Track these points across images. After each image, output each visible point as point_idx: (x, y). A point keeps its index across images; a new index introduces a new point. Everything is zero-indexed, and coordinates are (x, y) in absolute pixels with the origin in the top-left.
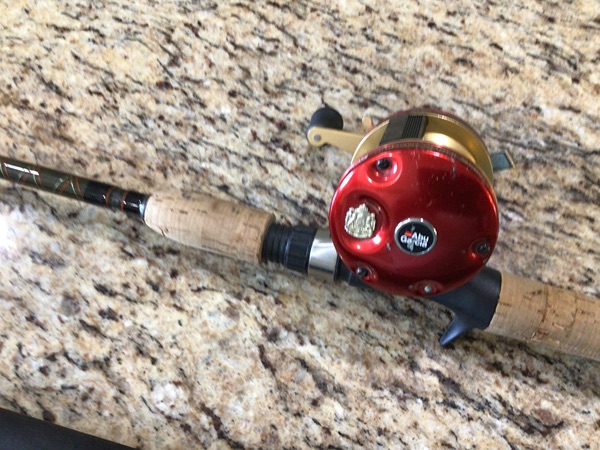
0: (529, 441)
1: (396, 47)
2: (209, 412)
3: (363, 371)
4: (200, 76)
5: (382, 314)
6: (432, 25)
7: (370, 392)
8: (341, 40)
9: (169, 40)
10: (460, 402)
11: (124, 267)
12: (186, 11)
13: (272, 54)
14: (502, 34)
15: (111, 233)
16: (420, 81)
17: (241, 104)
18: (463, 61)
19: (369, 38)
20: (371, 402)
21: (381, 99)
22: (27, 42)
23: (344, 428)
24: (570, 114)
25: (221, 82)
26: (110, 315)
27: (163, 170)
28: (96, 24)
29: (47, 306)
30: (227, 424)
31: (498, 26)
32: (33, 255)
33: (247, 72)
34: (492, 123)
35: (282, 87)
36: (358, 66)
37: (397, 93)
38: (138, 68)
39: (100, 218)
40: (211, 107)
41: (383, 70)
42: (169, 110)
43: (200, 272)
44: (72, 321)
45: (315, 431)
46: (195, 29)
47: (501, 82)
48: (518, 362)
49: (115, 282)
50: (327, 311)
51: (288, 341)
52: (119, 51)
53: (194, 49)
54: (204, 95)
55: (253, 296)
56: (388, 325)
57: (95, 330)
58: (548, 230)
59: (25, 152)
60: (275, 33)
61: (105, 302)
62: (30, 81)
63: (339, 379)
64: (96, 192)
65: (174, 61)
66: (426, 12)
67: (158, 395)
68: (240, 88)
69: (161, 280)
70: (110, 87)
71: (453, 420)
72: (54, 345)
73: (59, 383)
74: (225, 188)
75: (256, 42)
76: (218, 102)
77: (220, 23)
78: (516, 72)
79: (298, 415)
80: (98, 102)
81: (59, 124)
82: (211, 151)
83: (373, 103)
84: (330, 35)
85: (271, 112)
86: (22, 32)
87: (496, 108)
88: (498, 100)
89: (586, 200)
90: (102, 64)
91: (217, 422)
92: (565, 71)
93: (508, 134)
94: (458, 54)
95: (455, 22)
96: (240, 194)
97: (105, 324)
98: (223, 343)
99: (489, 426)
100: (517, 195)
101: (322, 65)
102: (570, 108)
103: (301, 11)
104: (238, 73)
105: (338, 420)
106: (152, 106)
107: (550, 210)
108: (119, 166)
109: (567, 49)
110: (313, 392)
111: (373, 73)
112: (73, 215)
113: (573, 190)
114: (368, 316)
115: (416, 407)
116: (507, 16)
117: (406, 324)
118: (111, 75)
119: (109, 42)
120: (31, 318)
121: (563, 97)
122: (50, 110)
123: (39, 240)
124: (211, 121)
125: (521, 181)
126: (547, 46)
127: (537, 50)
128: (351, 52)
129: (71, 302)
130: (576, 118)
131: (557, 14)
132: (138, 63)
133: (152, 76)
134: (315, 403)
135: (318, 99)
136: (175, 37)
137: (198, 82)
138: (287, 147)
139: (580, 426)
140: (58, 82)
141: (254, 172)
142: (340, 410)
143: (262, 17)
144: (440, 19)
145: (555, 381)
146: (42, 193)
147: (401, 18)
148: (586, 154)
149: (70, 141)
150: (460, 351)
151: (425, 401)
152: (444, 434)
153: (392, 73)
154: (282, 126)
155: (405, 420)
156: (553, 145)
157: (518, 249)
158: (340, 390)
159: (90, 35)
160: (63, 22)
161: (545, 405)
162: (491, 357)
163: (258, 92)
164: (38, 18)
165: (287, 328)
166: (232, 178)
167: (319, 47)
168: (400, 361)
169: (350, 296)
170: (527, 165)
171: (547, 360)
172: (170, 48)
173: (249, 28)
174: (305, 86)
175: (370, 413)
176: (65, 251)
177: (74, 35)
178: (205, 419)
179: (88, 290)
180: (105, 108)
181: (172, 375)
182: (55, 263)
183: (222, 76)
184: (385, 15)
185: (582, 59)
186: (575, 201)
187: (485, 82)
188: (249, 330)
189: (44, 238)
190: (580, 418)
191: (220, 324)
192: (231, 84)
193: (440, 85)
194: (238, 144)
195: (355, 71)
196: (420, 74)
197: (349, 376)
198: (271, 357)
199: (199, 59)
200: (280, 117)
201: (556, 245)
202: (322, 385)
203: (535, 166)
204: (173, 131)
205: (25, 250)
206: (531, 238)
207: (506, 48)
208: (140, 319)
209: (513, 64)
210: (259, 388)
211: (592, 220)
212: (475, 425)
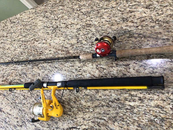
0: (126, 67)
1: (103, 26)
2: (93, 75)
3: (107, 66)
4: (81, 40)
5: (108, 60)
6: (107, 21)
7: (108, 68)
8: (96, 28)
9: (77, 37)
10: (118, 66)
11: (80, 64)
12: (77, 32)
13: (89, 34)
14: (117, 19)
15: (78, 61)
16: (107, 30)
17: (87, 41)
18: (112, 25)
19: (100, 27)
20: (109, 69)
21: (103, 34)
22: (61, 43)
23: (107, 72)
24: (127, 27)
25: (84, 40)
26: (80, 69)
27: (81, 52)
28: (68, 38)
29: (74, 71)
30: (95, 76)
31: (116, 18)
32: (71, 66)
33: (86, 37)
34: (117, 32)
35: (91, 37)
36: (99, 31)
37: (105, 33)
38: (74, 42)
39: (76, 60)
40: (84, 43)
41: (102, 30)
42: (79, 45)
43: (88, 62)
44: (77, 71)
45: (104, 73)
46: (79, 34)
47: (117, 26)
48: (124, 59)
49: (80, 66)
50: (102, 61)
51: (99, 66)
52: (72, 40)
53: (80, 37)
54: (82, 42)
55: (94, 63)
56: (109, 61)
57: (79, 71)
58: (126, 43)
59: (66, 56)
60: (88, 31)
61: (79, 68)
62: (63, 48)
63: (105, 68)
64: (75, 57)
65: (78, 39)
66: (106, 20)
67: (87, 75)
68: (86, 39)
69: (84, 64)
70: (72, 45)
71: (118, 68)
72: (76, 74)
73: (78, 77)
74: (88, 52)
75: (87, 33)
76: (84, 42)
77: (82, 32)
78: (119, 24)
79: (102, 73)
80: (71, 47)
81: (68, 52)
82: (85, 48)
83: (102, 35)
84: (95, 28)
85: (90, 41)
86: (60, 42)
87: (117, 30)
88: (117, 29)
89: (130, 38)
90: (70, 43)
91: (94, 76)
92: (126, 21)
93: (119, 33)
94: (111, 24)
95: (110, 20)
96: (90, 52)
97: (80, 70)
98: (92, 68)
99: (122, 67)
100: (121, 40)
101: (95, 33)
102: (127, 26)
103: (91, 26)
104: (85, 38)
105: (106, 72)
106: (77, 46)
107: (126, 41)
108: (76, 54)
109: (125, 17)
110: (103, 70)
111: (101, 31)
112: (73, 61)
113: (128, 37)
114: (107, 60)
115: (114, 68)
116: (117, 16)
117: (111, 60)
118: (72, 44)
119: (70, 40)
120: (73, 72)
121: (126, 25)
122: (67, 50)
123: (71, 65)
124: (84, 45)
125: (122, 38)
126: (123, 18)
127: (121, 19)
128: (98, 29)
129: (76, 70)
130: (128, 27)
131: (124, 12)
132: (74, 41)
133: (76, 42)
134: (103, 71)
135: (95, 37)
136: (77, 36)
137: (81, 41)
138: (93, 45)
139: (132, 64)
140: (66, 47)
141: (91, 49)
142: (106, 71)
143: (86, 29)
144: (108, 20)
145: (128, 60)
146: (69, 60)
147: (103, 22)
148: (129, 31)
149: (70, 53)
150: (117, 61)
151: (114, 67)
152: (117, 69)
153: (103, 30)
154: (92, 42)
155: (113, 69)
156: (125, 32)
157: (122, 47)
158: (105, 69)
159: (68, 40)
160: (64, 39)
161: (128, 63)
162: (121, 60)
163: (88, 39)
164: (61, 40)
165: (98, 65)
166: (88, 50)
167: (94, 30)
168: (111, 64)
169: (104, 59)
170: (122, 36)
171: (127, 58)
172: (77, 38)
173: (85, 31)
174: (94, 36)
175: (109, 70)
176: (74, 65)
177: (66, 40)
178: (93, 76)
179: (77, 68)
180: (72, 48)
181: (88, 73)
182: (73, 66)
183: (84, 39)
184: (101, 23)
185: (128, 18)
186: (128, 38)
187: (115, 27)
188: (95, 66)
189: (71, 64)
190: (132, 63)
191: (92, 67)
192: (85, 39)
193: (110, 29)
194: (88, 46)
195: (99, 32)
196: (107, 29)
197: (106, 67)
198: (98, 68)
199: (81, 38)
200: (92, 41)
201: (127, 45)
202: (103, 69)
203: (123, 36)
204: (80, 48)
205: (70, 66)
206: (124, 45)
207: (117, 21)
208: (83, 69)
209: (119, 23)
210: (97, 71)
211: (131, 40)
212: (120, 67)
